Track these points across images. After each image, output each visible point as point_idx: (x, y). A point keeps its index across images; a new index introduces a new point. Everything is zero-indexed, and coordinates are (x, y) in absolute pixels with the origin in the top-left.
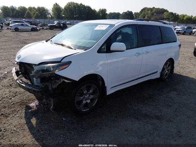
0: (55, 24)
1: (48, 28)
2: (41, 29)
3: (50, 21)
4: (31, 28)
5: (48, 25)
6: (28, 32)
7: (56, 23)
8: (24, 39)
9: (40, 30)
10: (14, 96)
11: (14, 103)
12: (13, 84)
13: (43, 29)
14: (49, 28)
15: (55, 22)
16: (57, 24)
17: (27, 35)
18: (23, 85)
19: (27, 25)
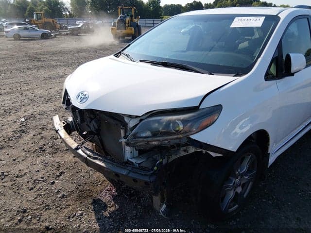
0: (80, 26)
1: (68, 33)
2: (57, 35)
3: (69, 21)
4: (41, 33)
5: (69, 28)
6: (38, 41)
7: (82, 24)
8: (33, 53)
9: (55, 37)
10: (59, 176)
11: (64, 195)
12: (44, 145)
13: (60, 34)
14: (70, 33)
15: (77, 23)
16: (82, 26)
17: (37, 46)
18: (98, 162)
19: (33, 29)
